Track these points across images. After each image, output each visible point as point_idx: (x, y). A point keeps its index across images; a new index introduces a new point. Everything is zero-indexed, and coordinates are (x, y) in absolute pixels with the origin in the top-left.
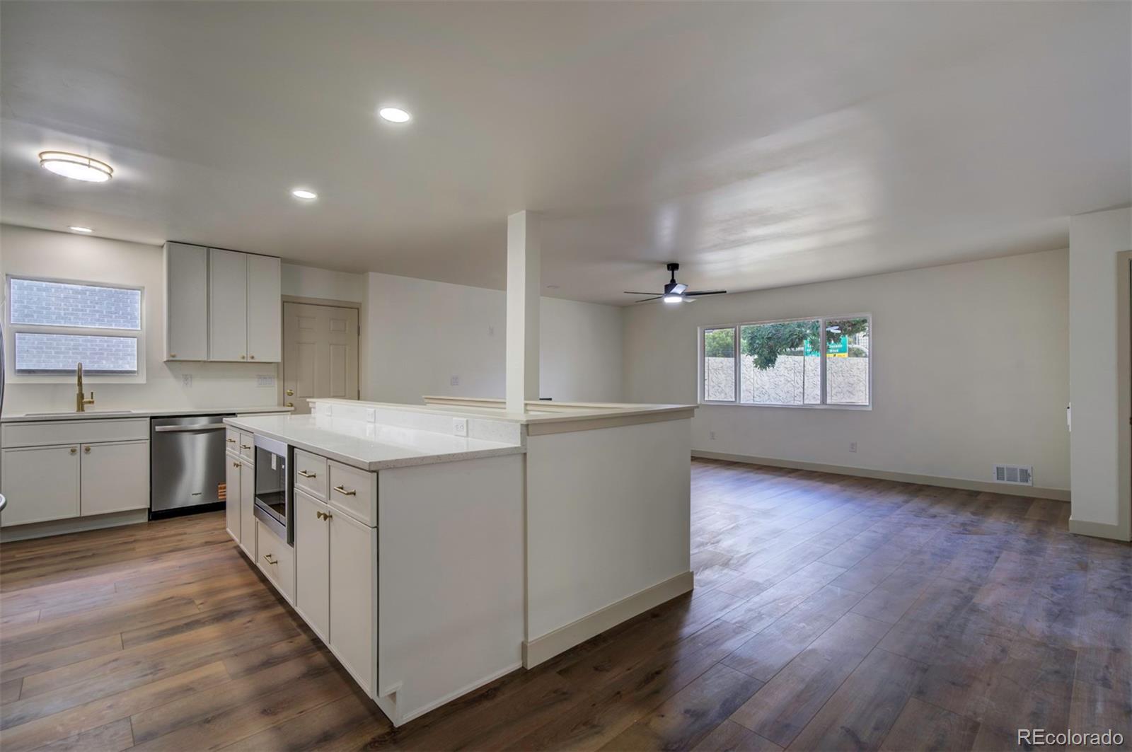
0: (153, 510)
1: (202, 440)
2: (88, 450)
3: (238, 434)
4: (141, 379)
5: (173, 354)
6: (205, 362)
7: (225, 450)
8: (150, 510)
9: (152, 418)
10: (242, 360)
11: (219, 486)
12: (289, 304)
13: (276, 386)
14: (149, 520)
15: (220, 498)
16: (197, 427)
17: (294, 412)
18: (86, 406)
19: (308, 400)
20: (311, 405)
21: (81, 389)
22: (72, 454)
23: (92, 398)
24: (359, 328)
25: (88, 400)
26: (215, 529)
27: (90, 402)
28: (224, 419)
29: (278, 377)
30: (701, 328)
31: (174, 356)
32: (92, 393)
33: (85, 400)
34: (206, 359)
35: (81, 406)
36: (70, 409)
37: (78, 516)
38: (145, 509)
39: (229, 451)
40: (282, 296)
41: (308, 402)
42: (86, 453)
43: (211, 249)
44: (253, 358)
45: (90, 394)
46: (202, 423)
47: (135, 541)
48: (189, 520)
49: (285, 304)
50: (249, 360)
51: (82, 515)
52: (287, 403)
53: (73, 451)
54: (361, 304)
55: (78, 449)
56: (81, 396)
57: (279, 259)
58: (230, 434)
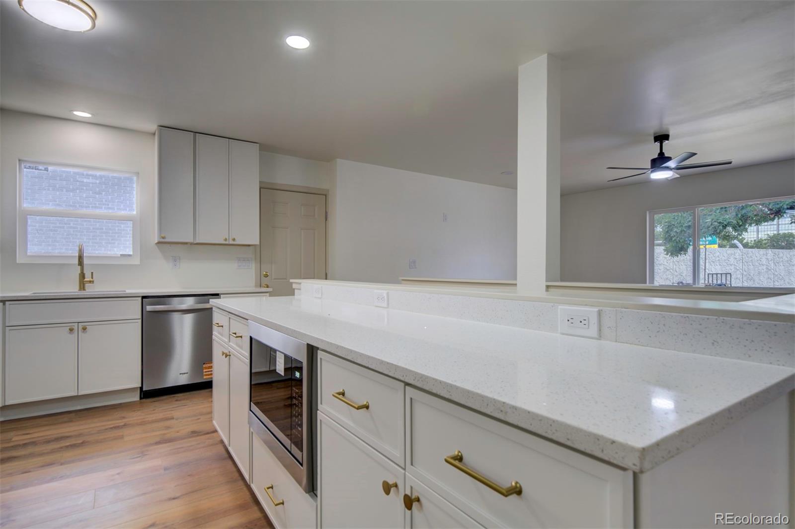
0: (144, 390)
1: (189, 319)
2: (84, 329)
3: (227, 319)
4: (136, 261)
5: (163, 235)
6: (192, 244)
7: (212, 335)
8: (141, 388)
9: (143, 297)
10: (225, 242)
11: (204, 366)
12: (267, 190)
13: (254, 268)
14: (141, 398)
15: (205, 377)
16: (184, 307)
17: (272, 294)
18: (87, 285)
19: (291, 281)
20: (294, 286)
21: (82, 270)
22: (70, 333)
23: (92, 278)
24: (326, 213)
25: (88, 279)
26: (202, 414)
27: (90, 282)
28: (210, 300)
29: (255, 259)
30: (650, 212)
31: (163, 238)
32: (92, 273)
33: (86, 279)
34: (191, 240)
35: (82, 286)
36: (71, 288)
37: (76, 394)
38: (137, 388)
39: (216, 336)
40: (260, 182)
41: (292, 283)
42: (83, 332)
43: (197, 134)
44: (234, 240)
45: (91, 274)
46: (189, 303)
47: (125, 425)
48: (177, 400)
49: (261, 189)
50: (231, 242)
51: (79, 394)
52: (263, 284)
53: (71, 330)
54: (328, 190)
55: (76, 328)
56: (82, 276)
57: (258, 145)
58: (217, 318)
